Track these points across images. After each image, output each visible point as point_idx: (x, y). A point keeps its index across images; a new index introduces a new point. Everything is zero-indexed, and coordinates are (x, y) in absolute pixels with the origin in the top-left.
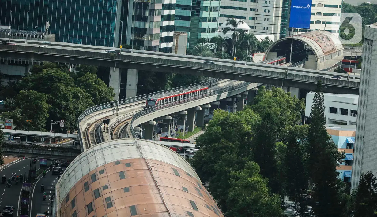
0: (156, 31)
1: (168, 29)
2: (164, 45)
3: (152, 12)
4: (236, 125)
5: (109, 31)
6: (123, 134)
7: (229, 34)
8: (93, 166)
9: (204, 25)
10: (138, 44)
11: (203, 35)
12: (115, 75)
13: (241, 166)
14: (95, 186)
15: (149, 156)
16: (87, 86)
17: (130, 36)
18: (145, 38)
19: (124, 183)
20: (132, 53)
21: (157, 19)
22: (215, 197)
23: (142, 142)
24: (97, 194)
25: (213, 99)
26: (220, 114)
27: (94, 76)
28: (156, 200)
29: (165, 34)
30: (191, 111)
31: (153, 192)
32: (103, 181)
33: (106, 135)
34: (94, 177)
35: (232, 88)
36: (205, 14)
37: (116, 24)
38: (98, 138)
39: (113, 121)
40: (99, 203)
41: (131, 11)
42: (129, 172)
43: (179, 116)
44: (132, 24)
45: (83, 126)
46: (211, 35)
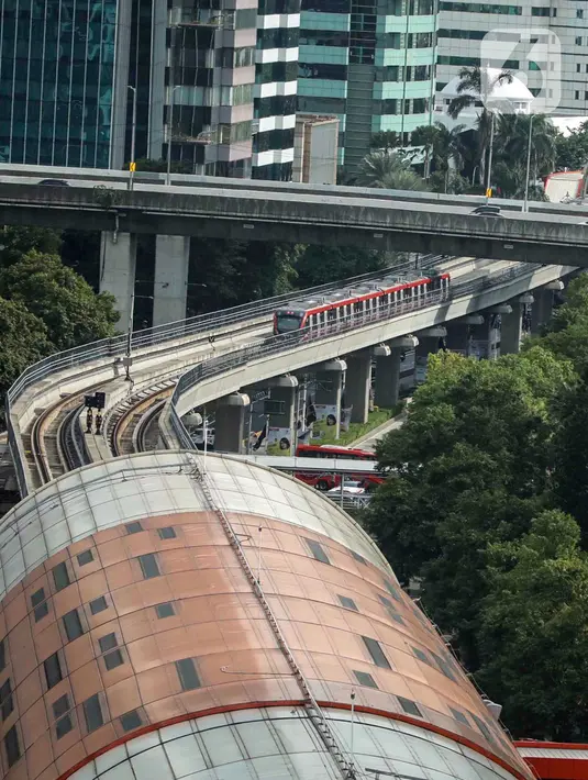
0: (242, 114)
1: (278, 106)
2: (266, 158)
3: (227, 56)
4: (500, 397)
5: (95, 119)
6: (148, 437)
7: (469, 118)
8: (58, 541)
9: (390, 90)
10: (185, 157)
11: (389, 123)
12: (117, 255)
13: (520, 526)
14: (64, 601)
15: (230, 503)
16: (32, 293)
17: (161, 134)
18: (209, 137)
19: (156, 591)
20: (169, 184)
21: (243, 76)
22: (443, 625)
23: (209, 462)
24: (73, 626)
25: (425, 318)
26: (449, 366)
27: (53, 260)
28: (259, 639)
29: (267, 124)
30: (357, 359)
31: (247, 615)
32: (90, 585)
33: (97, 444)
34: (61, 574)
35: (484, 285)
36: (391, 57)
37: (116, 98)
38: (72, 453)
39: (116, 399)
40: (80, 653)
41: (162, 56)
42: (173, 555)
43: (320, 375)
44: (166, 95)
45: (22, 417)
46: (413, 123)
